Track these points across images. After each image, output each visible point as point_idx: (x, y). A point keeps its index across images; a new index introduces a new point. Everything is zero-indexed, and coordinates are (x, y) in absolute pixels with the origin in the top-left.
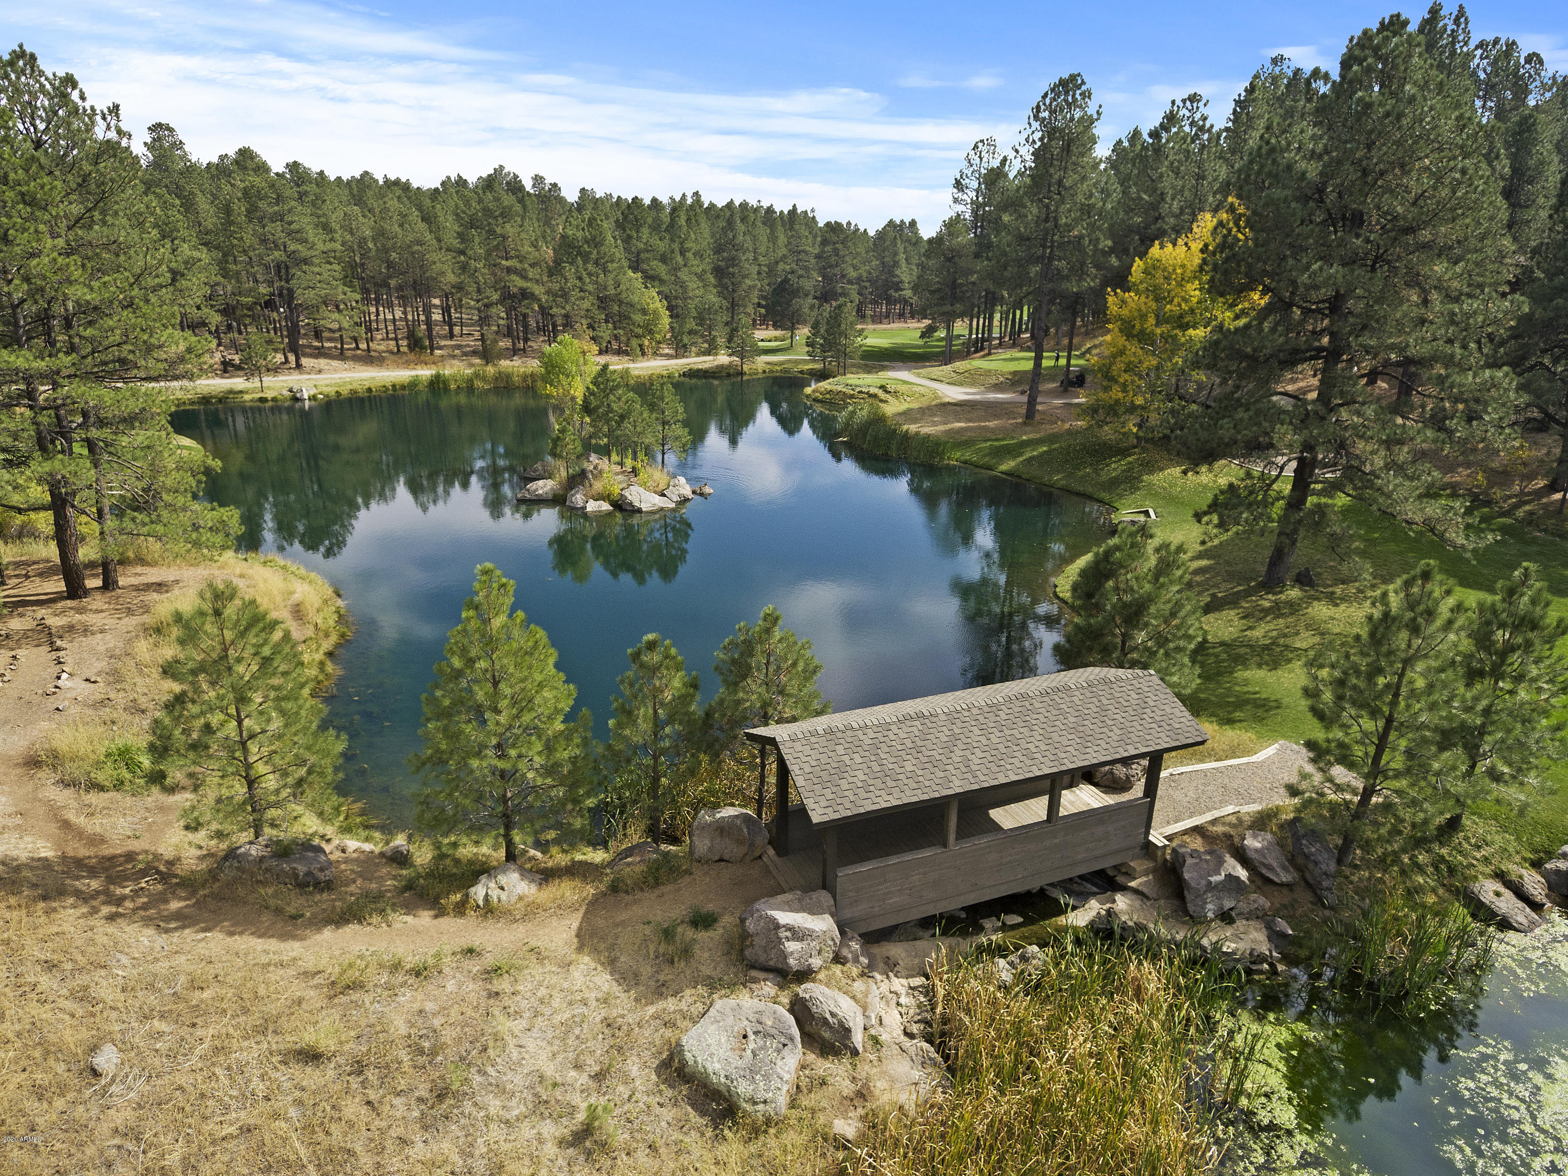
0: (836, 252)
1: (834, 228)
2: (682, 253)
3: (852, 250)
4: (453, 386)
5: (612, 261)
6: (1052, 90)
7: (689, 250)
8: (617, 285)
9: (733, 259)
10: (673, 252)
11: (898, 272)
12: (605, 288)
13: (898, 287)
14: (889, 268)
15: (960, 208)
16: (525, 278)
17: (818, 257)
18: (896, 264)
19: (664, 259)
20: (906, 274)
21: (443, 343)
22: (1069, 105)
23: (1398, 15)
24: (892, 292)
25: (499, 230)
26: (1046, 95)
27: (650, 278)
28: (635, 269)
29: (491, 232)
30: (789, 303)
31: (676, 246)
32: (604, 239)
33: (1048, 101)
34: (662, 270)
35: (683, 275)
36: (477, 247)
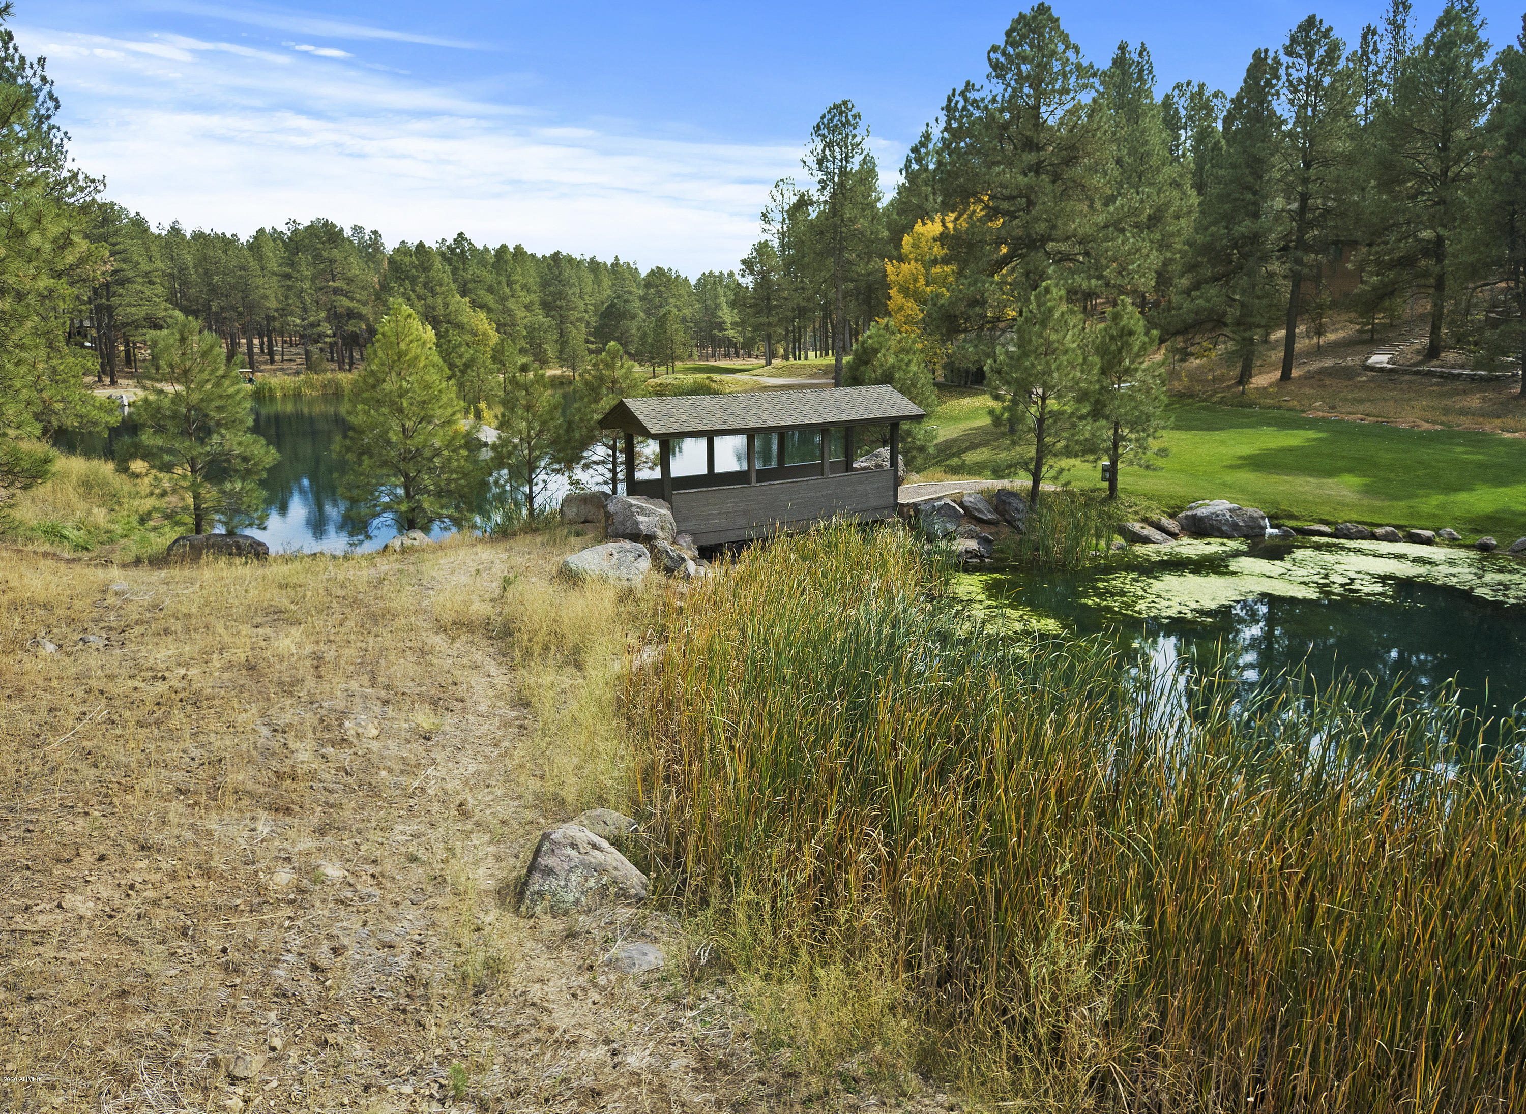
0: (659, 294)
1: (658, 274)
2: (510, 284)
3: (674, 292)
4: (279, 394)
5: (441, 285)
6: (829, 112)
7: (516, 282)
8: (446, 305)
9: (560, 293)
10: (499, 283)
11: (720, 313)
12: (434, 308)
13: (721, 326)
14: (711, 311)
15: (767, 237)
16: (352, 299)
17: (642, 299)
18: (718, 306)
19: (490, 290)
20: (727, 315)
21: (263, 367)
22: (843, 125)
23: (1043, 4)
24: (716, 332)
25: (325, 254)
26: (823, 117)
27: (477, 305)
28: (464, 294)
29: (318, 257)
30: (616, 327)
31: (503, 279)
32: (432, 265)
33: (825, 121)
34: (490, 299)
35: (511, 304)
36: (303, 268)
